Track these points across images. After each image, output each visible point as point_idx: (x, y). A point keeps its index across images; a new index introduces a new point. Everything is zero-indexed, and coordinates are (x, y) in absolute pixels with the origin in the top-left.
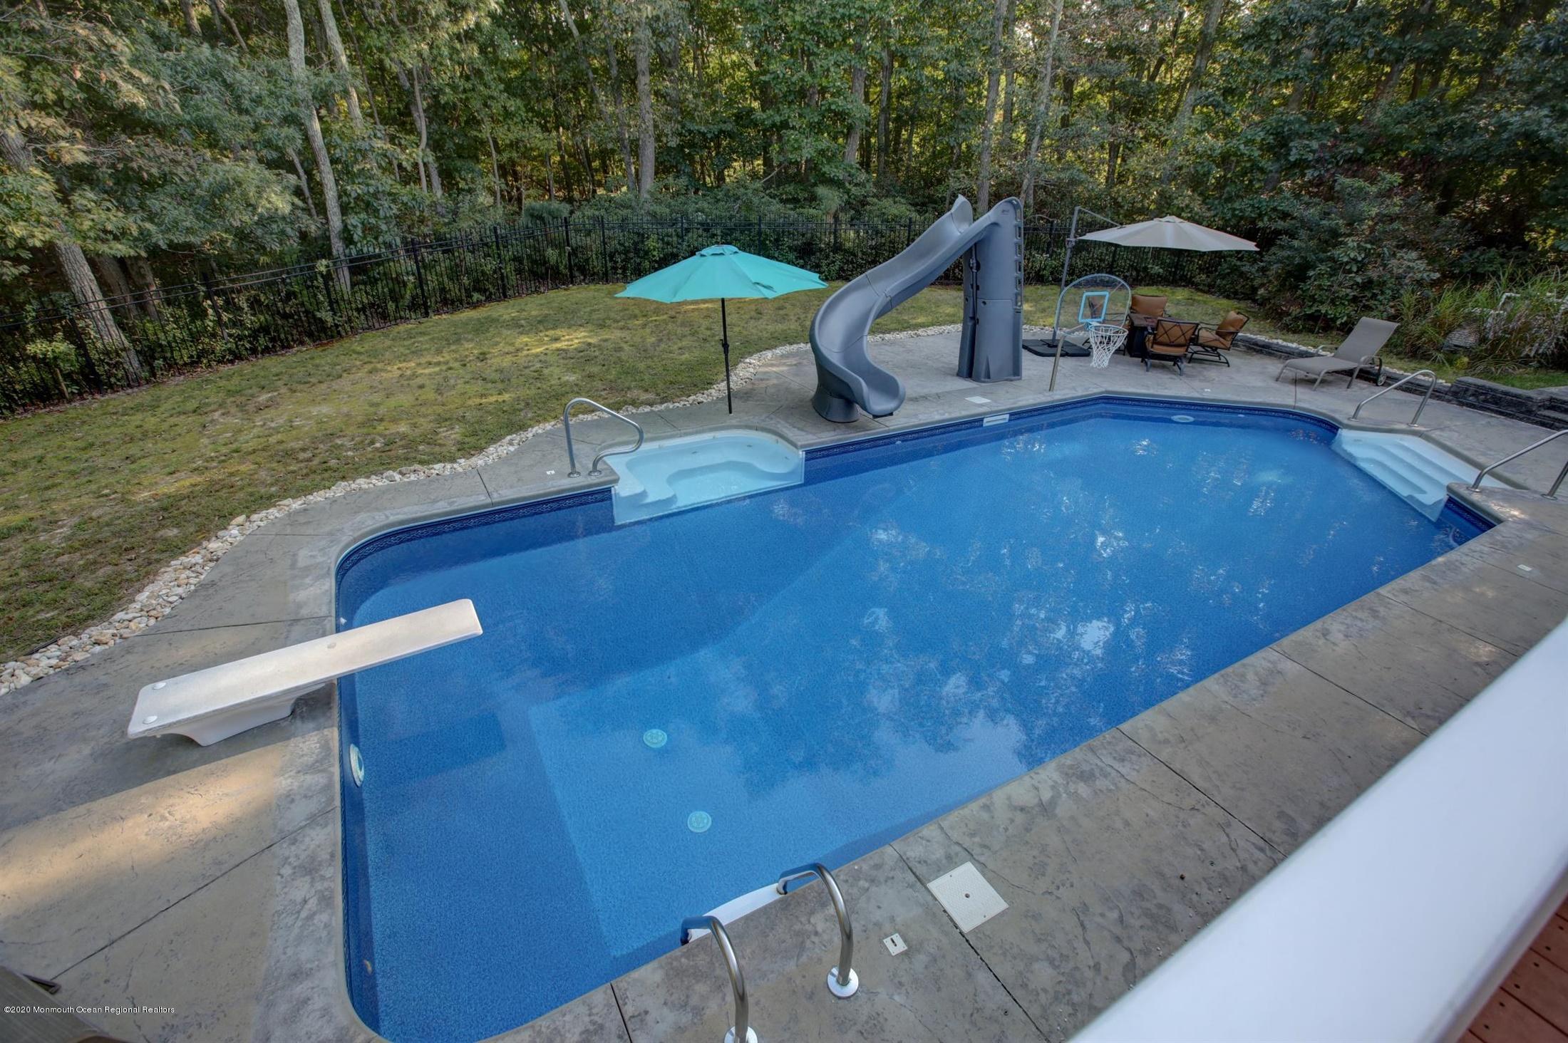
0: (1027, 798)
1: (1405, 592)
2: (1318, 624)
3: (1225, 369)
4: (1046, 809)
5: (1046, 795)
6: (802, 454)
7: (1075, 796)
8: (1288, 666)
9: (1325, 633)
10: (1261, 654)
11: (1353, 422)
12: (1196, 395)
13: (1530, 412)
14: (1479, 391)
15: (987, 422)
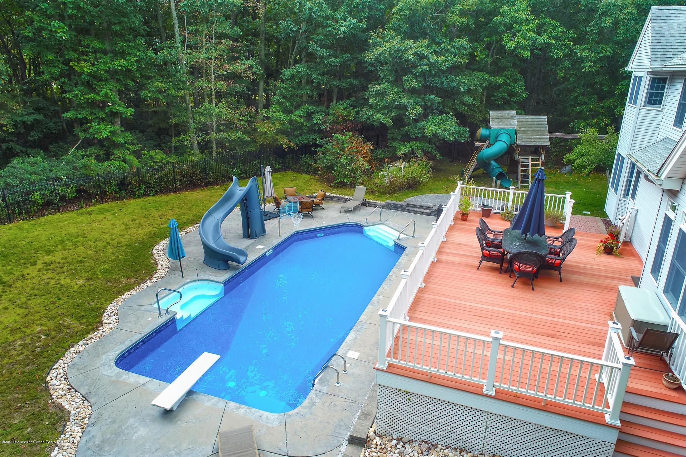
0: (352, 338)
1: (394, 273)
2: (382, 286)
3: (323, 211)
4: (356, 338)
5: (354, 336)
6: (222, 285)
7: (359, 334)
8: (380, 297)
9: (384, 288)
10: (375, 297)
11: (366, 225)
12: (322, 225)
13: (404, 209)
14: (392, 205)
15: (268, 254)
